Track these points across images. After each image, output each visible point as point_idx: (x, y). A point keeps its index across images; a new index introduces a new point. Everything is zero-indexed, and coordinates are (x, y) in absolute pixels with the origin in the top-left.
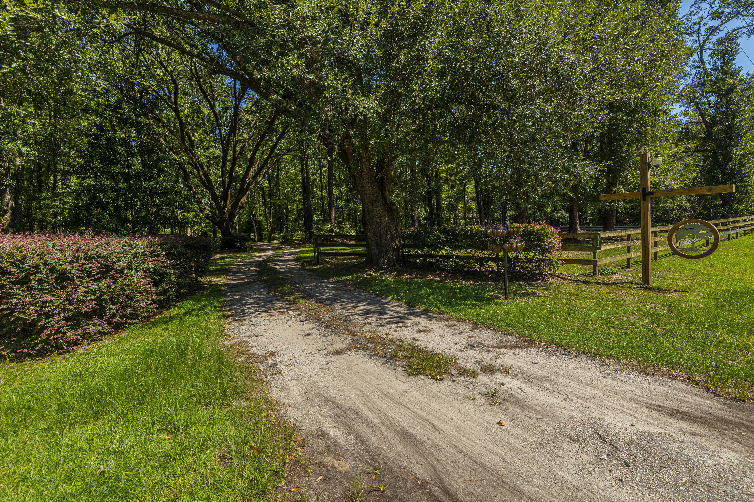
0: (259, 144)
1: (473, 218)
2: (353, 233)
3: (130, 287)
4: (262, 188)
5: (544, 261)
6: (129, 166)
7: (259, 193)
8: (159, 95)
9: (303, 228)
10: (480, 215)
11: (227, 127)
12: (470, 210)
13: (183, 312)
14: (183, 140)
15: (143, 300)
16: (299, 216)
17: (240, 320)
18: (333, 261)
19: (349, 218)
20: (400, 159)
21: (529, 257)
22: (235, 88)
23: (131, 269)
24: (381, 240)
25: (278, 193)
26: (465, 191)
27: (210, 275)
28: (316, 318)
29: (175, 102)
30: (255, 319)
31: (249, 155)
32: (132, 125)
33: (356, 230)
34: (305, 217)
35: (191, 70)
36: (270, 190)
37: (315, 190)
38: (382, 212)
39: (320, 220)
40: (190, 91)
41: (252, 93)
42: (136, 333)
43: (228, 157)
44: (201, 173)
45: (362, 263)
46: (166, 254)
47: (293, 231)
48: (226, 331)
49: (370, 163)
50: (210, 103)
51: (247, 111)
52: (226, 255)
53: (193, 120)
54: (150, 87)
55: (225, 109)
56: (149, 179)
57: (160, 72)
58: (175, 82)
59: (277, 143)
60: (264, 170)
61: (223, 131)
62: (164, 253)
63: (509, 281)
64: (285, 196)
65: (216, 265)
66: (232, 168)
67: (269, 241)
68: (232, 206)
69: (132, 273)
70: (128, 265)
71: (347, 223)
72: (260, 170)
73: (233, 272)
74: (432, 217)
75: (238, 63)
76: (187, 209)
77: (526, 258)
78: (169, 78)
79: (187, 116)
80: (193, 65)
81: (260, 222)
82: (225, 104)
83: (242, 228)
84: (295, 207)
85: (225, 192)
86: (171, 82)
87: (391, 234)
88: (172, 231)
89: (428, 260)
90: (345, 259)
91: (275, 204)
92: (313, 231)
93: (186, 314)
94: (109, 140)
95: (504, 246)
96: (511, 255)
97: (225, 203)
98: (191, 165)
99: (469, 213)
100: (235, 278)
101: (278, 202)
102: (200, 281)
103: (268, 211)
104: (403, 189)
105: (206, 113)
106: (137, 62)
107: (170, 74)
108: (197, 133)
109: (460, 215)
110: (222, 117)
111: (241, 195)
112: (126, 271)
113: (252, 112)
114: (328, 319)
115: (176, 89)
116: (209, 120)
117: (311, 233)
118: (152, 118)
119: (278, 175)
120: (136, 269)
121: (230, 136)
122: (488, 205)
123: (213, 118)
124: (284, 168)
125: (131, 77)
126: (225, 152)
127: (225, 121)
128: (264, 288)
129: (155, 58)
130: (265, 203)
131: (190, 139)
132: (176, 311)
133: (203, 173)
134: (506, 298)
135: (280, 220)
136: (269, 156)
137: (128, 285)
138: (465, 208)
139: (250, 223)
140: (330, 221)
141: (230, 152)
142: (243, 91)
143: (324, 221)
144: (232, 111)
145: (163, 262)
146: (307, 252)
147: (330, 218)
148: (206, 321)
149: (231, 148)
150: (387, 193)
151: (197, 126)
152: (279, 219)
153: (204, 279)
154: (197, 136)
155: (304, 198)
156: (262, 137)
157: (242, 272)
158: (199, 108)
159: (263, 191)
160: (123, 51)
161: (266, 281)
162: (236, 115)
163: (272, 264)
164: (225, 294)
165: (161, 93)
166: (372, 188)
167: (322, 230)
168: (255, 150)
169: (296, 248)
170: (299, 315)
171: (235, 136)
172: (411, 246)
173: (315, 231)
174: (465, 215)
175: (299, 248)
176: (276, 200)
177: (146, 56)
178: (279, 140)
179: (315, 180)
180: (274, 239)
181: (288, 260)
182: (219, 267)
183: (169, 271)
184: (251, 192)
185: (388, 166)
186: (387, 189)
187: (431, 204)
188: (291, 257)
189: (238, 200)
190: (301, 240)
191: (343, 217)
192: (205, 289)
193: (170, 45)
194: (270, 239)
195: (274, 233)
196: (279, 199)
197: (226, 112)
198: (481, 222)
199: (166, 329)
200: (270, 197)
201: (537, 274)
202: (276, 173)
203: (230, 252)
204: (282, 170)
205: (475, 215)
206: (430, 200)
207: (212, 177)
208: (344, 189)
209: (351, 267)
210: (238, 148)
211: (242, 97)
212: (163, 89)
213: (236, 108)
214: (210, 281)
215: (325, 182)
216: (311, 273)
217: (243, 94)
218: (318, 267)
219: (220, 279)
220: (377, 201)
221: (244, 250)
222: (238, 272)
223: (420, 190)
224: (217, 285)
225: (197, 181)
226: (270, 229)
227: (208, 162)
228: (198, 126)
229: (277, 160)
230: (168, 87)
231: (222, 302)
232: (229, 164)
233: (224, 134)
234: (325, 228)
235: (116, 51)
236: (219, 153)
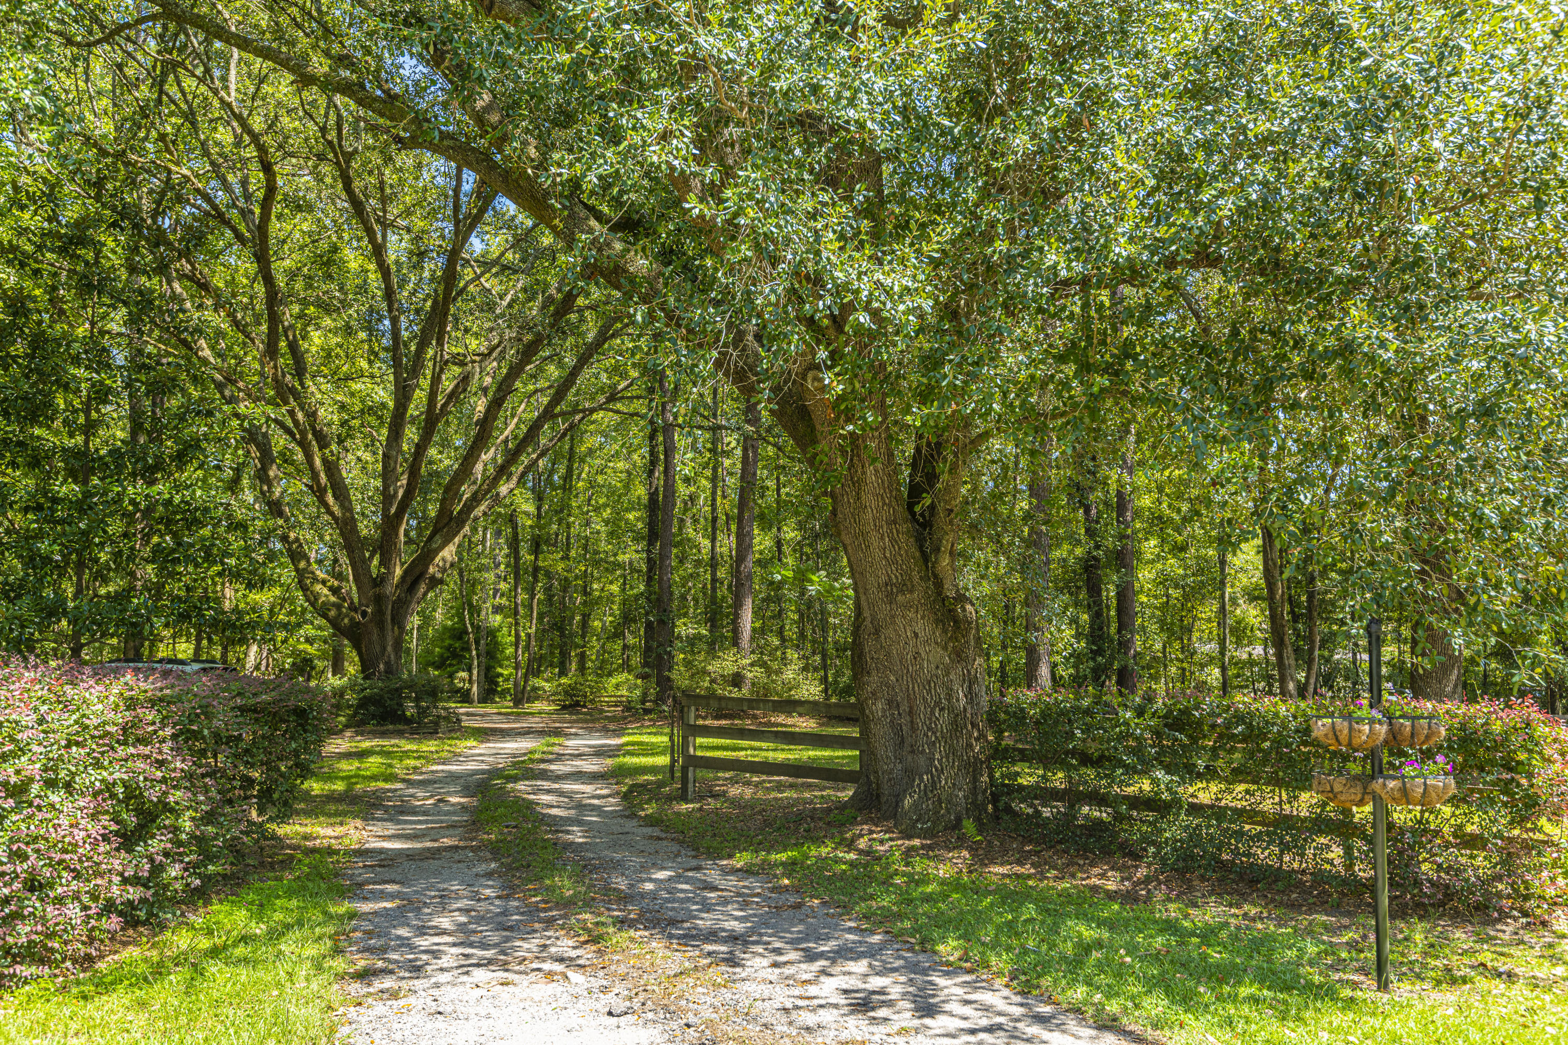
0: (515, 371)
1: (1251, 663)
2: (811, 690)
3: (42, 845)
4: (512, 520)
5: (1528, 847)
6: (90, 429)
7: (498, 533)
8: (215, 207)
9: (636, 660)
10: (1279, 656)
11: (417, 312)
12: (1240, 633)
13: (205, 944)
14: (271, 351)
15: (76, 897)
16: (627, 619)
17: (394, 995)
18: (735, 791)
19: (802, 635)
20: (996, 444)
21: (1469, 829)
22: (457, 190)
23: (51, 784)
24: (913, 728)
25: (562, 538)
26: (1223, 562)
27: (308, 813)
28: (665, 1008)
29: (262, 230)
30: (448, 995)
31: (481, 405)
32: (118, 299)
33: (824, 680)
34: (649, 625)
35: (323, 130)
36: (538, 526)
37: (690, 531)
38: (923, 626)
39: (699, 637)
40: (312, 196)
41: (507, 206)
42: (40, 1010)
43: (412, 411)
44: (318, 462)
45: (842, 807)
46: (174, 737)
47: (604, 670)
48: (346, 1030)
49: (891, 455)
50: (370, 232)
51: (486, 264)
52: (366, 744)
53: (309, 286)
54: (186, 179)
55: (420, 255)
56: (149, 473)
57: (224, 135)
58: (267, 168)
59: (575, 372)
60: (525, 460)
61: (403, 321)
62: (168, 731)
63: (1393, 917)
64: (585, 547)
65: (330, 777)
66: (420, 449)
67: (517, 702)
68: (406, 573)
69: (54, 798)
70: (46, 769)
71: (792, 654)
72: (512, 457)
73: (386, 809)
74: (1099, 652)
75: (479, 119)
76: (255, 581)
77: (1458, 831)
78: (250, 152)
79: (292, 275)
80: (333, 117)
81: (492, 633)
82: (418, 238)
83: (429, 652)
84: (615, 588)
85: (390, 525)
86: (254, 166)
87: (951, 709)
88: (198, 649)
89: (1086, 810)
90: (779, 787)
91: (548, 575)
92: (674, 675)
93: (214, 952)
94: (38, 342)
95: (1377, 785)
96: (1401, 815)
97: (385, 562)
98: (288, 431)
99: (1239, 644)
100: (391, 829)
101: (560, 566)
102: (274, 837)
103: (522, 596)
104: (1001, 549)
105: (353, 265)
106: (159, 102)
107: (255, 137)
108: (318, 327)
109: (1206, 648)
110: (404, 281)
111: (438, 540)
112: (35, 789)
113: (505, 268)
114: (708, 1014)
115: (271, 189)
116: (363, 289)
117: (665, 684)
118: (182, 277)
119: (568, 476)
120: (68, 786)
121: (423, 345)
122: (1310, 617)
123: (374, 278)
124: (591, 452)
125: (132, 148)
126: (403, 394)
127: (413, 293)
128: (489, 875)
129: (216, 92)
130: (516, 568)
131: (293, 347)
132: (182, 940)
133: (325, 461)
134: (1383, 986)
135: (561, 630)
136: (548, 414)
137: (35, 839)
138: (1221, 624)
139: (459, 634)
140: (736, 643)
141: (420, 396)
142: (484, 198)
143: (713, 646)
144: (441, 261)
145: (161, 764)
146: (650, 750)
147: (736, 632)
148: (279, 985)
149: (425, 383)
150: (945, 561)
151: (319, 304)
152: (560, 626)
153: (289, 830)
154: (316, 337)
155: (649, 560)
156: (528, 352)
157: (414, 811)
158: (335, 249)
159: (515, 527)
160: (120, 66)
161: (495, 851)
162: (450, 276)
163: (521, 786)
164: (356, 891)
165: (221, 197)
166: (893, 540)
167: (705, 672)
168: (504, 390)
169: (606, 731)
170: (604, 990)
171: (440, 343)
172: (1024, 757)
173: (680, 677)
174: (1222, 653)
175: (618, 733)
176: (552, 560)
177: (189, 83)
178: (583, 361)
179: (692, 498)
180: (535, 695)
181: (578, 776)
182: (340, 786)
183: (176, 796)
184: (474, 530)
185: (953, 469)
186: (946, 545)
187: (1098, 603)
188: (590, 766)
189: (427, 556)
190: (628, 707)
191: (781, 633)
192: (287, 863)
193: (265, 53)
194: (521, 697)
195: (537, 673)
196: (566, 558)
197: (417, 267)
198: (1283, 681)
199: (142, 1004)
200: (536, 549)
201: (1499, 895)
202: (562, 469)
203: (383, 735)
204: (582, 461)
205: (1258, 650)
206: (1094, 589)
207: (350, 474)
208: (790, 533)
209: (800, 818)
210: (448, 384)
211: (476, 220)
212: (227, 187)
213: (453, 256)
214: (306, 837)
215: (727, 505)
216: (656, 832)
217: (482, 211)
218: (684, 807)
219: (339, 830)
220: (905, 587)
221: (432, 731)
222: (404, 810)
223: (1057, 554)
224: (330, 851)
225: (298, 486)
226: (523, 658)
227: (344, 423)
228: (326, 308)
229: (572, 427)
230: (244, 183)
231: (340, 917)
232: (411, 434)
233: (405, 335)
234: (714, 667)
235: (97, 67)
236: (383, 395)
